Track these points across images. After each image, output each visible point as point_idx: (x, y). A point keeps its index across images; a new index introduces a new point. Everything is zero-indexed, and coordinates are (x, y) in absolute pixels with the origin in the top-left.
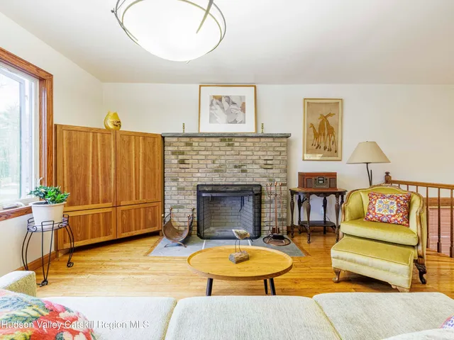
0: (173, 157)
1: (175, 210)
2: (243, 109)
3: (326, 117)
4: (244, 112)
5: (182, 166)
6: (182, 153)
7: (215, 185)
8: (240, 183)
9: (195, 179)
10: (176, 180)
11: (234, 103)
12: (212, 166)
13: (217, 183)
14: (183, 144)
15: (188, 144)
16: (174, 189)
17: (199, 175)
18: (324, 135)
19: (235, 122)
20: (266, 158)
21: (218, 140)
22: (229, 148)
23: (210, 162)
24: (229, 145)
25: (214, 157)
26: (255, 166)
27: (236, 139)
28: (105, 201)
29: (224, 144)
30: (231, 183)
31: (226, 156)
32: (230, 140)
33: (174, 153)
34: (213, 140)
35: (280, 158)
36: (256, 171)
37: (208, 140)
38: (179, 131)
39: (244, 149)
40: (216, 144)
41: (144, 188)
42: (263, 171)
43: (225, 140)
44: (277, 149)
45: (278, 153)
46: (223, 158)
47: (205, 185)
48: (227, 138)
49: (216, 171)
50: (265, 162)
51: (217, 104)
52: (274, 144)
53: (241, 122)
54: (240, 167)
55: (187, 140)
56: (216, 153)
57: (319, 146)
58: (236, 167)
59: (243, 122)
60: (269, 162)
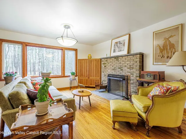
0: (103, 65)
1: (103, 82)
2: (124, 45)
3: (168, 39)
4: (124, 46)
5: (105, 68)
6: (105, 64)
7: (113, 75)
8: (121, 75)
9: (108, 72)
10: (104, 72)
11: (121, 43)
12: (112, 68)
13: (114, 74)
14: (105, 61)
15: (107, 61)
16: (103, 75)
17: (109, 71)
18: (167, 49)
19: (121, 51)
20: (130, 64)
21: (114, 58)
22: (117, 61)
23: (112, 66)
24: (117, 60)
25: (113, 65)
26: (126, 68)
27: (119, 58)
28: (86, 76)
29: (116, 60)
30: (118, 74)
31: (116, 64)
32: (118, 58)
33: (103, 64)
34: (113, 58)
35: (136, 64)
36: (126, 70)
37: (111, 59)
38: (106, 57)
39: (122, 61)
40: (113, 60)
41: (95, 74)
42: (129, 70)
43: (116, 58)
44: (135, 60)
45: (135, 62)
46: (115, 65)
47: (111, 74)
48: (117, 58)
49: (114, 70)
50: (130, 66)
51: (116, 45)
52: (133, 58)
53: (123, 51)
54: (121, 68)
55: (106, 59)
56: (113, 63)
57: (163, 57)
58: (119, 68)
59: (123, 50)
60: (131, 66)
